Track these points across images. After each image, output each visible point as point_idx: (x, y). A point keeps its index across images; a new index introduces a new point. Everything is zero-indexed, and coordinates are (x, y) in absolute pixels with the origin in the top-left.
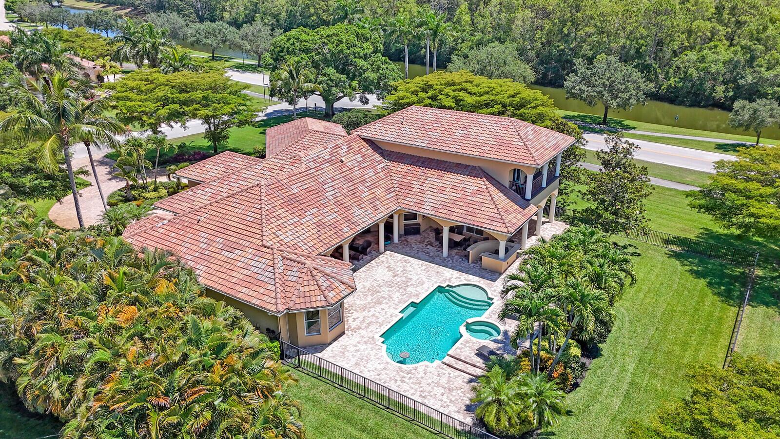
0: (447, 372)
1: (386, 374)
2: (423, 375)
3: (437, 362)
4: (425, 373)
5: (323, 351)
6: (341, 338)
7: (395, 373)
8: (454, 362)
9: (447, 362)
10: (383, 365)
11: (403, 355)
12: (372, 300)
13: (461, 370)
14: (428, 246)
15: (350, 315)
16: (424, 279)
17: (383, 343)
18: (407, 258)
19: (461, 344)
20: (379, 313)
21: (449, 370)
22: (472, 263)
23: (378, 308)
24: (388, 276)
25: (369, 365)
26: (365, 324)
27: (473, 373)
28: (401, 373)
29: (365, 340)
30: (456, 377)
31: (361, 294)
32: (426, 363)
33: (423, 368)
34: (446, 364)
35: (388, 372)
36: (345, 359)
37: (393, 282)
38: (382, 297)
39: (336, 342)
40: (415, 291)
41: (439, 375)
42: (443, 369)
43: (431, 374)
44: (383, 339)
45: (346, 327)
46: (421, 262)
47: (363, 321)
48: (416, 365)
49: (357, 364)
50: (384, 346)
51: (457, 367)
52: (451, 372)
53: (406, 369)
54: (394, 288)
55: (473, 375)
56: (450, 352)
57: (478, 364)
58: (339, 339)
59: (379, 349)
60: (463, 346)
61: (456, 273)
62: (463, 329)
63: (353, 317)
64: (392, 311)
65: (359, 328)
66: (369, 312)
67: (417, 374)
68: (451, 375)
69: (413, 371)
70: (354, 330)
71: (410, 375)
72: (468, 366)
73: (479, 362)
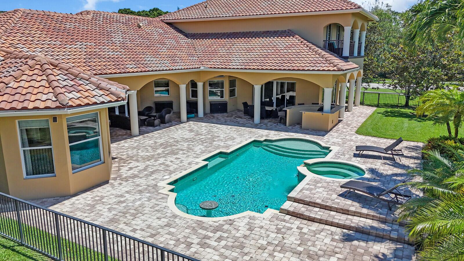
0: (294, 226)
1: (169, 233)
2: (248, 233)
3: (270, 212)
4: (251, 229)
5: (55, 204)
6: (99, 188)
7: (187, 231)
8: (303, 209)
9: (291, 209)
10: (166, 220)
11: (207, 205)
12: (163, 151)
13: (320, 221)
14: (237, 119)
15: (126, 164)
16: (235, 136)
17: (172, 191)
18: (213, 125)
19: (308, 184)
20: (172, 162)
21: (298, 222)
22: (290, 126)
23: (172, 158)
24: (188, 135)
25: (138, 221)
26: (146, 173)
27: (348, 223)
28: (200, 231)
29: (140, 188)
30: (315, 233)
31: (149, 148)
32: (248, 213)
33: (247, 220)
34: (288, 213)
35: (172, 230)
36: (92, 214)
37: (194, 139)
38: (177, 149)
39: (88, 193)
40: (224, 144)
41: (278, 231)
42: (284, 221)
43: (263, 231)
44: (172, 187)
45: (112, 176)
46: (230, 127)
47: (145, 169)
48: (231, 217)
49: (112, 221)
50: (174, 195)
51: (313, 215)
52: (302, 226)
53: (211, 223)
54: (195, 143)
55: (349, 228)
56: (293, 194)
57: (353, 209)
58: (95, 190)
59: (162, 198)
60: (313, 187)
61: (273, 132)
62: (303, 170)
63: (129, 166)
64: (190, 160)
65: (134, 176)
66: (155, 161)
67: (234, 232)
68: (304, 231)
69: (226, 227)
70: (126, 179)
71: (218, 234)
72: (333, 213)
73: (353, 206)
